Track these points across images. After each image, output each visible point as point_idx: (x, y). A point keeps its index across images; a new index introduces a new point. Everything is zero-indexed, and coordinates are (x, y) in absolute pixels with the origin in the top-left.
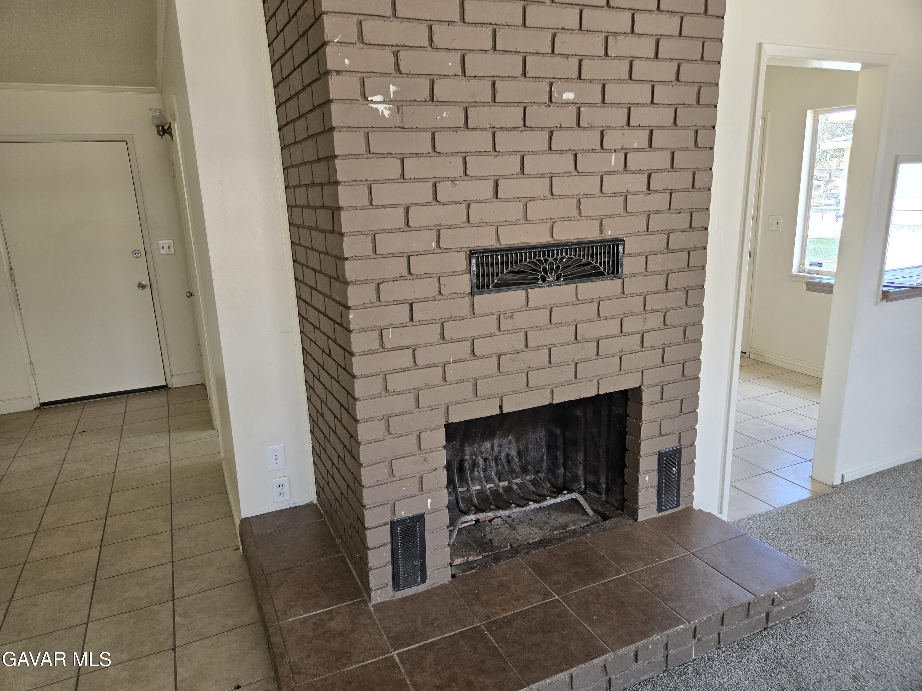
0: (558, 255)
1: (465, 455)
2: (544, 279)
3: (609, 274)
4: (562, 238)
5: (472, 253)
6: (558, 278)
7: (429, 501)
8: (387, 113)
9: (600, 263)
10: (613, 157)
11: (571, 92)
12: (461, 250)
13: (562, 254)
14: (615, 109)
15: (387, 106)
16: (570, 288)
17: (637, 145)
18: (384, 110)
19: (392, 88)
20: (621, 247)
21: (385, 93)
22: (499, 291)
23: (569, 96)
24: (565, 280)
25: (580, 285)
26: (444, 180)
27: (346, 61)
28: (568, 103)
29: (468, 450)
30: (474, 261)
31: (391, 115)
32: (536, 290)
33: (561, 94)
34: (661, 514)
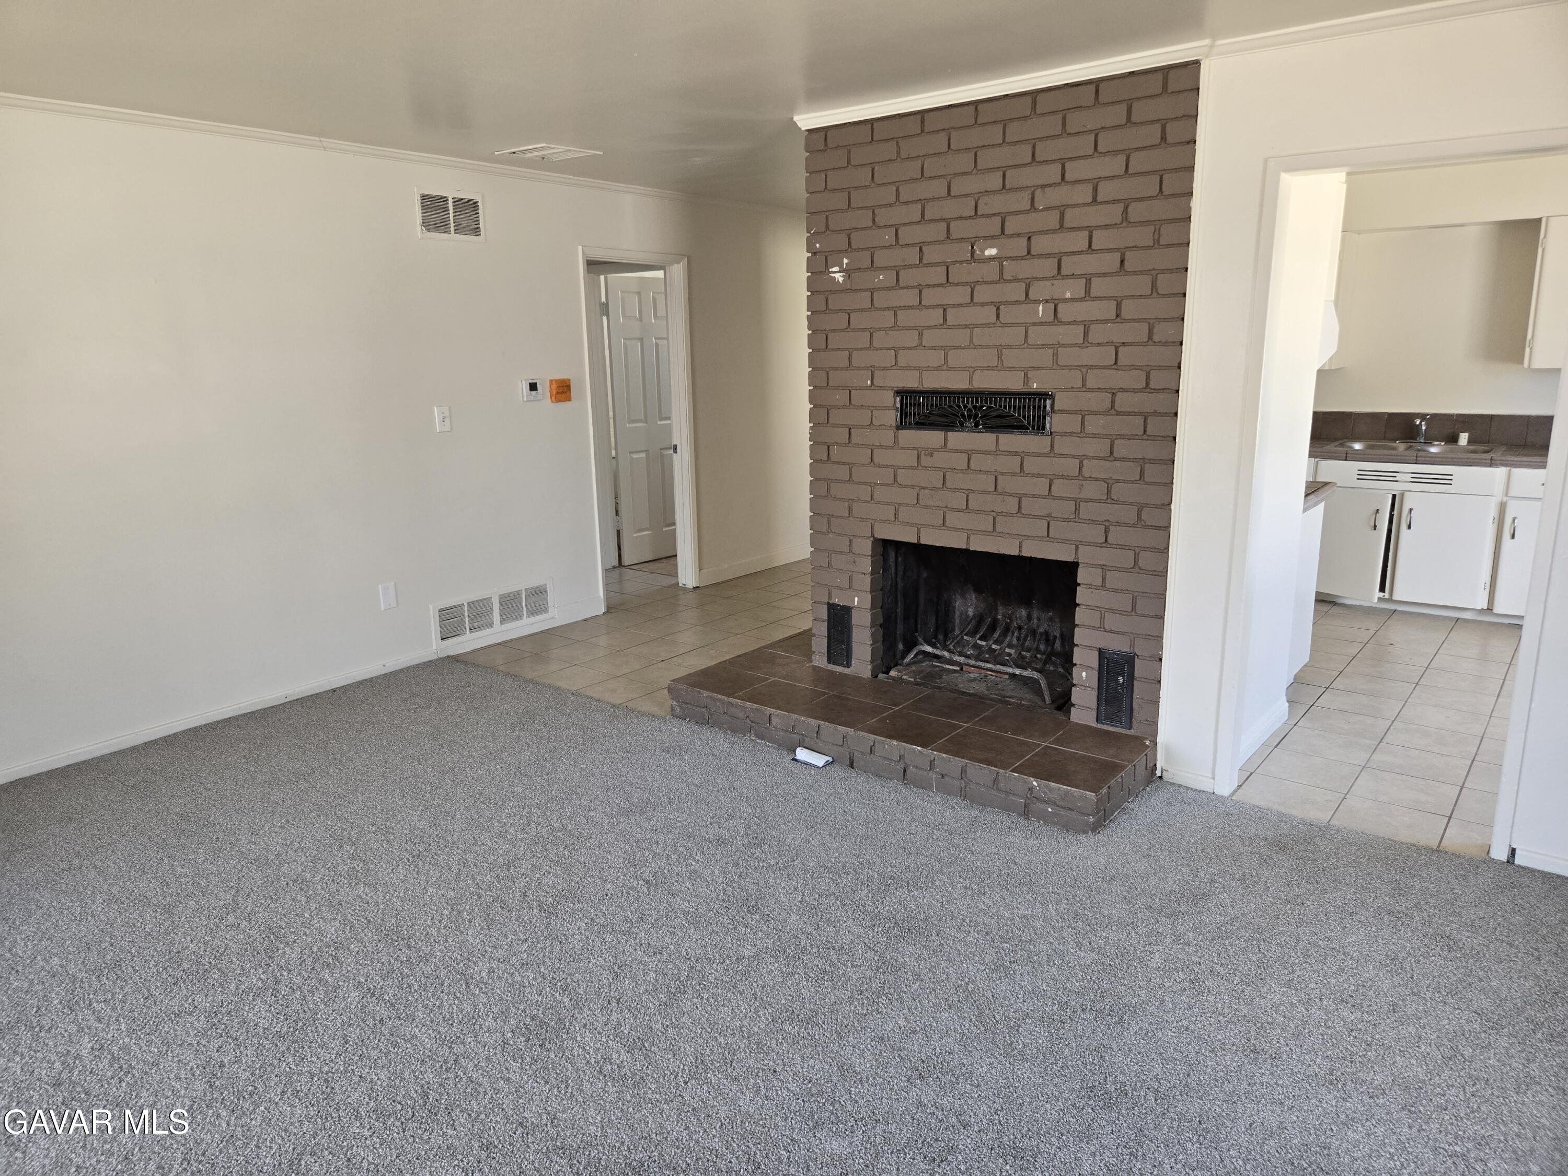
0: (977, 402)
1: (997, 614)
2: (962, 425)
3: (1033, 429)
4: (981, 386)
5: (898, 392)
6: (977, 425)
7: (856, 599)
8: (841, 280)
9: (1024, 417)
10: (1041, 308)
11: (993, 247)
12: (891, 388)
13: (982, 402)
14: (1041, 260)
15: (841, 274)
16: (990, 438)
17: (1071, 295)
18: (839, 277)
19: (845, 261)
20: (1048, 402)
21: (841, 265)
22: (920, 429)
23: (991, 252)
24: (984, 428)
25: (1001, 436)
26: (880, 329)
27: (818, 245)
28: (991, 258)
29: (1001, 610)
30: (898, 399)
31: (844, 281)
32: (955, 434)
33: (982, 251)
34: (1099, 726)
